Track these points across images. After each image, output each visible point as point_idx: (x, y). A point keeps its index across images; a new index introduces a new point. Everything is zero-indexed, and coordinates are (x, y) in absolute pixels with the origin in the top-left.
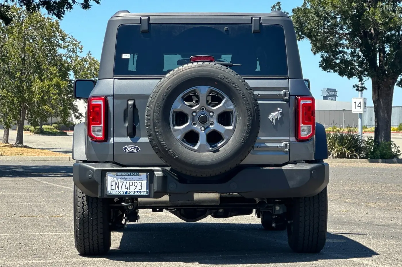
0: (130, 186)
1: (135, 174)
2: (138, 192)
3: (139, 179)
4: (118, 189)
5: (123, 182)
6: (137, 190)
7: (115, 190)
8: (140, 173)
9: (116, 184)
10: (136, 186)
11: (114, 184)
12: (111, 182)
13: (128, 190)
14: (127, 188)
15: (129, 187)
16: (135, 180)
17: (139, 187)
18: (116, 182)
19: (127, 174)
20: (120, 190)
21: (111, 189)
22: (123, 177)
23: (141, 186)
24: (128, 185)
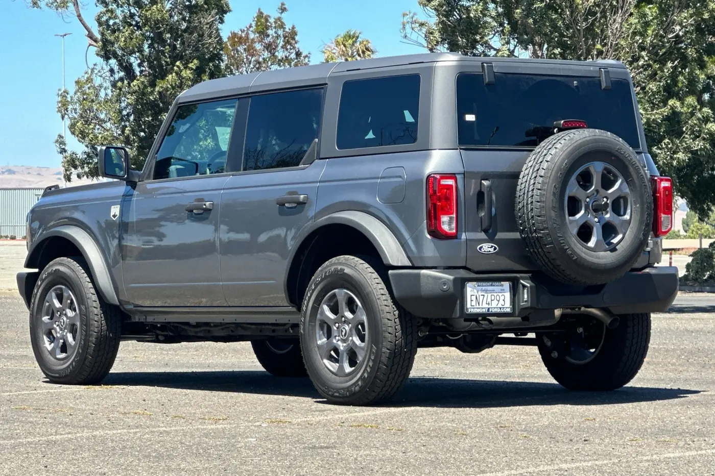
0: (492, 300)
1: (498, 284)
2: (500, 308)
3: (501, 290)
4: (479, 305)
5: (484, 295)
6: (500, 306)
7: (475, 307)
8: (502, 283)
9: (476, 298)
10: (499, 301)
11: (474, 298)
12: (471, 295)
13: (490, 306)
14: (489, 304)
15: (490, 303)
16: (496, 293)
17: (501, 302)
18: (476, 296)
19: (489, 284)
20: (480, 306)
21: (471, 306)
22: (484, 288)
23: (504, 300)
24: (489, 300)
